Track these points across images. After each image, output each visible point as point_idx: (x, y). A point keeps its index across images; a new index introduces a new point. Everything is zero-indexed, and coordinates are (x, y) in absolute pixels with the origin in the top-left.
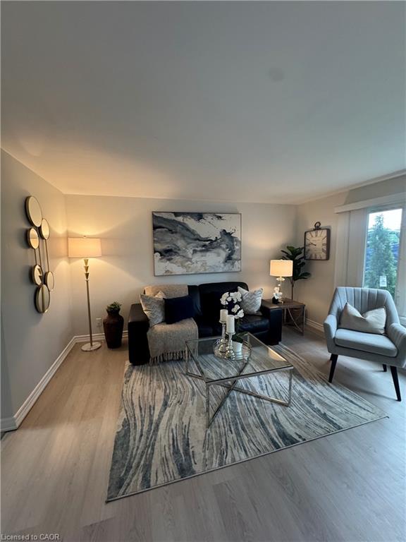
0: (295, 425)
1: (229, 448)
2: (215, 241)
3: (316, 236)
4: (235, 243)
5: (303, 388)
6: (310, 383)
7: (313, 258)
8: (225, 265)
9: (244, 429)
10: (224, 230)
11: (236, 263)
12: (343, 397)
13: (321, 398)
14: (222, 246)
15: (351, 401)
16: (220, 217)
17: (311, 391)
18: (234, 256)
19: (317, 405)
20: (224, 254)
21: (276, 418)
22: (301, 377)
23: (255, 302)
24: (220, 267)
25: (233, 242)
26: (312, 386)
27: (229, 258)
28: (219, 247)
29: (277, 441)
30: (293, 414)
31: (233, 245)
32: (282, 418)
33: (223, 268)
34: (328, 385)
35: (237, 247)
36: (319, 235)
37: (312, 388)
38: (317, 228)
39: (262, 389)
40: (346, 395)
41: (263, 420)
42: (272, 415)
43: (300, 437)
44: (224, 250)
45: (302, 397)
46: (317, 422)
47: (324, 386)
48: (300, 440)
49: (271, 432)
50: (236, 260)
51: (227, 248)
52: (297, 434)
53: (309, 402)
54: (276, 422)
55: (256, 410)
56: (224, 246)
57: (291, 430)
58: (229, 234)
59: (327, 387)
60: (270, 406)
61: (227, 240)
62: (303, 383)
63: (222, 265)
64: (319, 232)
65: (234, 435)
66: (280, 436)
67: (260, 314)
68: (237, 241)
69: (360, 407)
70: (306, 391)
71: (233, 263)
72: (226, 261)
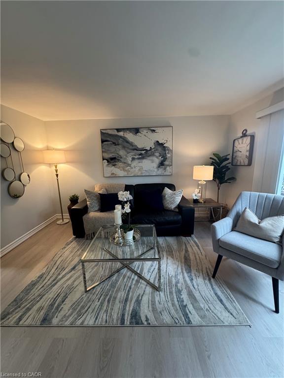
0: (151, 309)
1: (87, 313)
2: (150, 150)
3: (242, 143)
4: (167, 152)
5: (184, 278)
6: (193, 275)
7: (239, 164)
8: (158, 170)
9: (109, 301)
10: (158, 142)
11: (168, 168)
12: (216, 294)
13: (193, 290)
14: (156, 154)
15: (221, 301)
16: (154, 131)
17: (189, 282)
18: (166, 163)
19: (185, 296)
20: (157, 161)
21: (140, 298)
22: (190, 268)
23: (173, 200)
24: (154, 171)
25: (165, 150)
26: (194, 278)
27: (162, 164)
28: (153, 155)
29: (126, 318)
30: (157, 299)
31: (165, 154)
32: (145, 299)
33: (156, 172)
34: (210, 280)
35: (168, 155)
36: (244, 142)
37: (192, 280)
38: (244, 135)
39: (149, 271)
40: (219, 293)
41: (130, 297)
42: (139, 295)
43: (147, 320)
44: (157, 157)
45: (176, 286)
46: (173, 312)
47: (204, 279)
48: (145, 323)
49: (127, 309)
50: (168, 165)
51: (160, 156)
52: (146, 317)
53: (179, 292)
54: (138, 302)
55: (130, 288)
56: (157, 154)
57: (145, 311)
58: (162, 144)
59: (207, 281)
60: (144, 287)
61: (160, 149)
62: (188, 273)
63: (156, 170)
64: (245, 139)
65: (99, 303)
66: (131, 314)
67: (177, 210)
68: (168, 150)
69: (226, 308)
70: (185, 281)
71: (165, 169)
72: (159, 167)
